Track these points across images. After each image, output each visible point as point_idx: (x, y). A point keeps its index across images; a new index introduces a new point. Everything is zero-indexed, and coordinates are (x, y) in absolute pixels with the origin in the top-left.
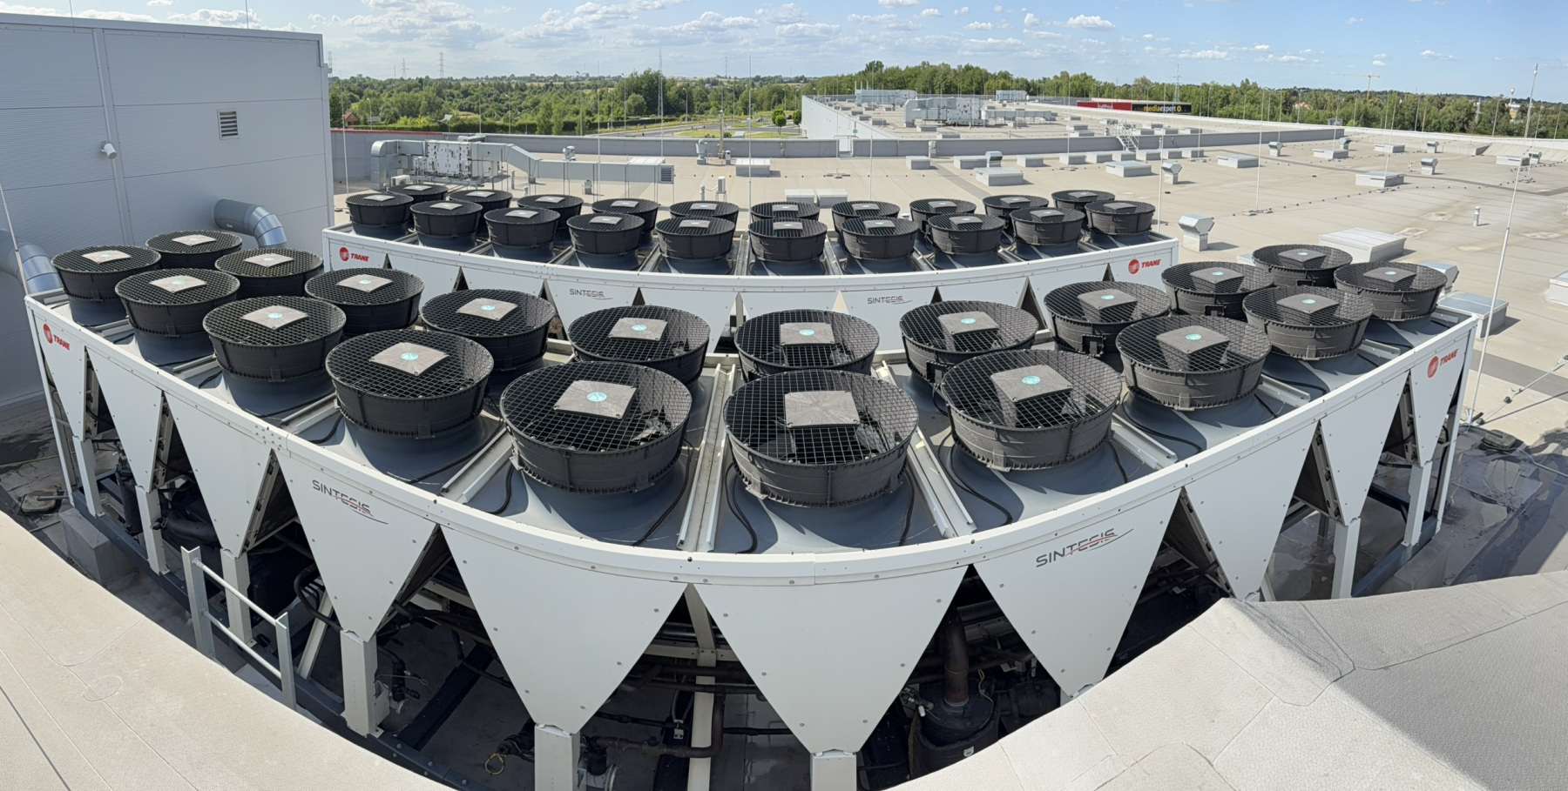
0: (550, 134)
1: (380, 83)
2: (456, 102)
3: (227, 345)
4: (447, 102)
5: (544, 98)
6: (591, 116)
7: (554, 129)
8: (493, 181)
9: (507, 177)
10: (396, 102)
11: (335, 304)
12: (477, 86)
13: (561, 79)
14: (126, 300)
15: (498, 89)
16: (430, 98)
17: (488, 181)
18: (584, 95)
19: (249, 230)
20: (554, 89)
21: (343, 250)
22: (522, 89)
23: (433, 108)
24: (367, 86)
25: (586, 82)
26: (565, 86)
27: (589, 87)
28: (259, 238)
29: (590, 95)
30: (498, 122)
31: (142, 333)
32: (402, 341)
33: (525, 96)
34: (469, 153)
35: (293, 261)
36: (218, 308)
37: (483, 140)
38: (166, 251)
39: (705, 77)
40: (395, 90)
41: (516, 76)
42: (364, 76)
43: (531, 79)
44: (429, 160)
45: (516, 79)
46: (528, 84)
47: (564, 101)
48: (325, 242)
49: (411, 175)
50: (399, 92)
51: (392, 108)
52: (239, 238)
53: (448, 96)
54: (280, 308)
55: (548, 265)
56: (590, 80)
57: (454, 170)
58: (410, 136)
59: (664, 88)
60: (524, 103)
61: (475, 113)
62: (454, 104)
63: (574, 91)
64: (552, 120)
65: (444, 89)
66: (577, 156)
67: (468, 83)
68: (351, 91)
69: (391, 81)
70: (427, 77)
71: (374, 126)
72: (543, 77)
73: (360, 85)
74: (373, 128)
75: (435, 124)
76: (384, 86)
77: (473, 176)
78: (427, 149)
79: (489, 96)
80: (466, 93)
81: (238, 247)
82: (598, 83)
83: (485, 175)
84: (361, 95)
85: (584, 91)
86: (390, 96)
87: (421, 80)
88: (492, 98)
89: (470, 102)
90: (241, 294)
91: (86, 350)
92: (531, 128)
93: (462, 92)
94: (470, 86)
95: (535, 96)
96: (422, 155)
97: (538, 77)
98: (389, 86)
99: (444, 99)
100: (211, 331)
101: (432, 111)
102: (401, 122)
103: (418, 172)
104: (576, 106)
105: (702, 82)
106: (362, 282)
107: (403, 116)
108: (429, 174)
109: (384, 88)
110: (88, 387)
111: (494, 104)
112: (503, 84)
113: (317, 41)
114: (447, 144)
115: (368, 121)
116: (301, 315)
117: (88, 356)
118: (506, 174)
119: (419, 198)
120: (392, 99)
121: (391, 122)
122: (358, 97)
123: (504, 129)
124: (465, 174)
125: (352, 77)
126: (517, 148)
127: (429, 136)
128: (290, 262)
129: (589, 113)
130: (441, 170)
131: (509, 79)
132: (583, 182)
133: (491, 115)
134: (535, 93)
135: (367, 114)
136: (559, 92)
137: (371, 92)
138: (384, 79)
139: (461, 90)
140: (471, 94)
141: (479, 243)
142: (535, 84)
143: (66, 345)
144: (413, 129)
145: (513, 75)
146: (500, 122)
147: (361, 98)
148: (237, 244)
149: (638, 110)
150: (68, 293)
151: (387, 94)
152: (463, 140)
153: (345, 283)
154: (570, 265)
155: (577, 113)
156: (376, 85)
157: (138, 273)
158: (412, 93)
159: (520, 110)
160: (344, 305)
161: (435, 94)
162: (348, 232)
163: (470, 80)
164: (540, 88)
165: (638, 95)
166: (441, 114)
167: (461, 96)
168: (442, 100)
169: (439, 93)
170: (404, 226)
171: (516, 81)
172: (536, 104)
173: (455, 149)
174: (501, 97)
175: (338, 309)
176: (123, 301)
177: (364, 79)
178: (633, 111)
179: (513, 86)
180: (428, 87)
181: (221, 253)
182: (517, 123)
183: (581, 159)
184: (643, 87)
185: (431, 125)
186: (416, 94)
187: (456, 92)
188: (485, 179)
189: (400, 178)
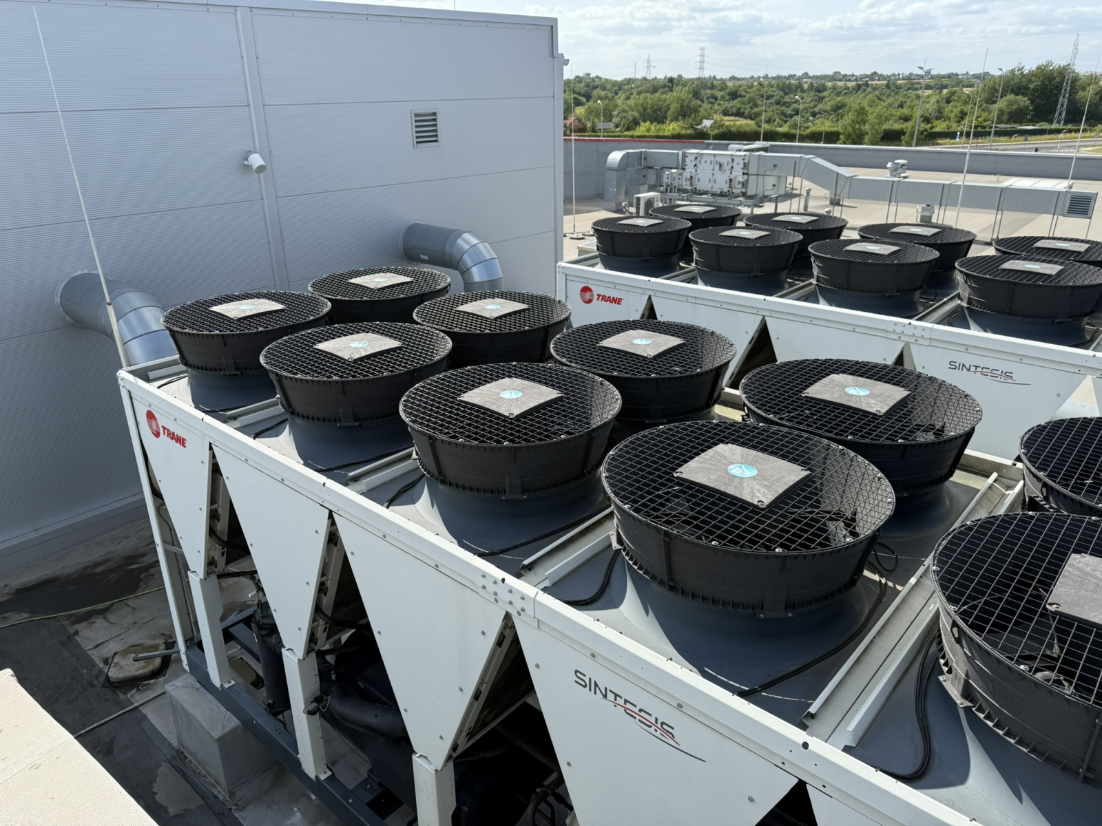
0: (861, 144)
1: (615, 83)
2: (719, 105)
3: (438, 444)
4: (706, 105)
5: (854, 101)
6: (928, 123)
7: (867, 138)
8: (776, 201)
9: (800, 195)
10: (636, 105)
11: (600, 375)
12: (752, 86)
13: (881, 77)
14: (277, 375)
15: (782, 90)
16: (683, 100)
17: (770, 201)
18: (918, 97)
19: (451, 262)
20: (869, 89)
21: (586, 290)
22: (819, 90)
23: (685, 112)
24: (597, 87)
25: (926, 81)
26: (888, 86)
27: (928, 87)
28: (465, 272)
29: (928, 97)
30: (780, 130)
31: (299, 421)
32: (722, 442)
33: (823, 98)
34: (746, 166)
35: (528, 309)
36: (421, 384)
37: (766, 150)
38: (339, 297)
40: (635, 92)
41: (811, 74)
42: (593, 75)
43: (835, 77)
44: (687, 174)
45: (810, 78)
46: (829, 84)
47: (885, 104)
48: (561, 279)
49: (662, 192)
50: (639, 93)
51: (630, 113)
52: (446, 277)
53: (708, 98)
54: (517, 382)
55: (913, 322)
56: (932, 77)
57: (721, 185)
58: (659, 144)
59: (1072, 88)
60: (820, 106)
61: (746, 118)
62: (716, 107)
63: (903, 92)
64: (867, 127)
65: (703, 90)
66: (908, 173)
67: (738, 83)
68: (574, 92)
69: (629, 81)
70: (680, 76)
71: (607, 134)
72: (853, 75)
73: (587, 85)
74: (603, 136)
75: (689, 132)
76: (619, 87)
77: (749, 193)
78: (684, 160)
79: (768, 98)
80: (734, 95)
81: (445, 290)
82: (945, 82)
83: (766, 193)
84: (588, 97)
85: (920, 92)
86: (628, 98)
87: (671, 80)
88: (772, 100)
89: (739, 105)
90: (454, 360)
91: (211, 448)
92: (832, 137)
93: (729, 94)
94: (740, 86)
95: (839, 99)
96: (677, 168)
97: (845, 76)
98: (626, 87)
99: (702, 101)
100: (414, 422)
101: (684, 116)
102: (642, 129)
103: (670, 188)
104: (905, 111)
106: (638, 342)
107: (645, 121)
108: (685, 191)
109: (620, 89)
110: (213, 499)
111: (775, 107)
112: (790, 85)
113: (551, 26)
114: (714, 155)
115: (597, 128)
116: (549, 394)
117: (214, 456)
118: (797, 192)
119: (699, 222)
120: (631, 102)
121: (628, 129)
122: (584, 99)
123: (789, 137)
124: (738, 190)
125: (578, 77)
126: (819, 161)
127: (686, 145)
128: (524, 310)
129: (926, 120)
130: (702, 186)
131: (799, 78)
132: (919, 207)
133: (768, 121)
134: (839, 94)
135: (596, 120)
136: (877, 93)
137: (603, 93)
138: (619, 79)
139: (728, 91)
140: (741, 96)
141: (791, 285)
142: (839, 83)
143: (181, 441)
144: (658, 137)
145: (806, 73)
146: (784, 129)
147: (588, 101)
148: (443, 285)
149: (1017, 116)
150: (186, 364)
151: (623, 96)
152: (736, 149)
153: (613, 342)
154: (951, 325)
155: (906, 119)
156: (608, 86)
157: (297, 331)
158: (657, 94)
159: (814, 115)
160: (614, 377)
161: (691, 96)
162: (593, 265)
163: (742, 79)
164: (847, 88)
165: (1020, 97)
166: (698, 119)
167: (727, 98)
168: (699, 102)
169: (696, 94)
170: (675, 258)
171: (810, 80)
172: (838, 108)
173: (724, 161)
174: (787, 99)
175: (607, 383)
176: (273, 377)
177: (593, 79)
178: (1005, 117)
179: (806, 86)
180: (680, 87)
181: (421, 299)
182: (808, 131)
183: (915, 177)
184: (1032, 86)
185: (683, 132)
186: (664, 96)
187: (719, 94)
188: (766, 198)
189: (645, 195)
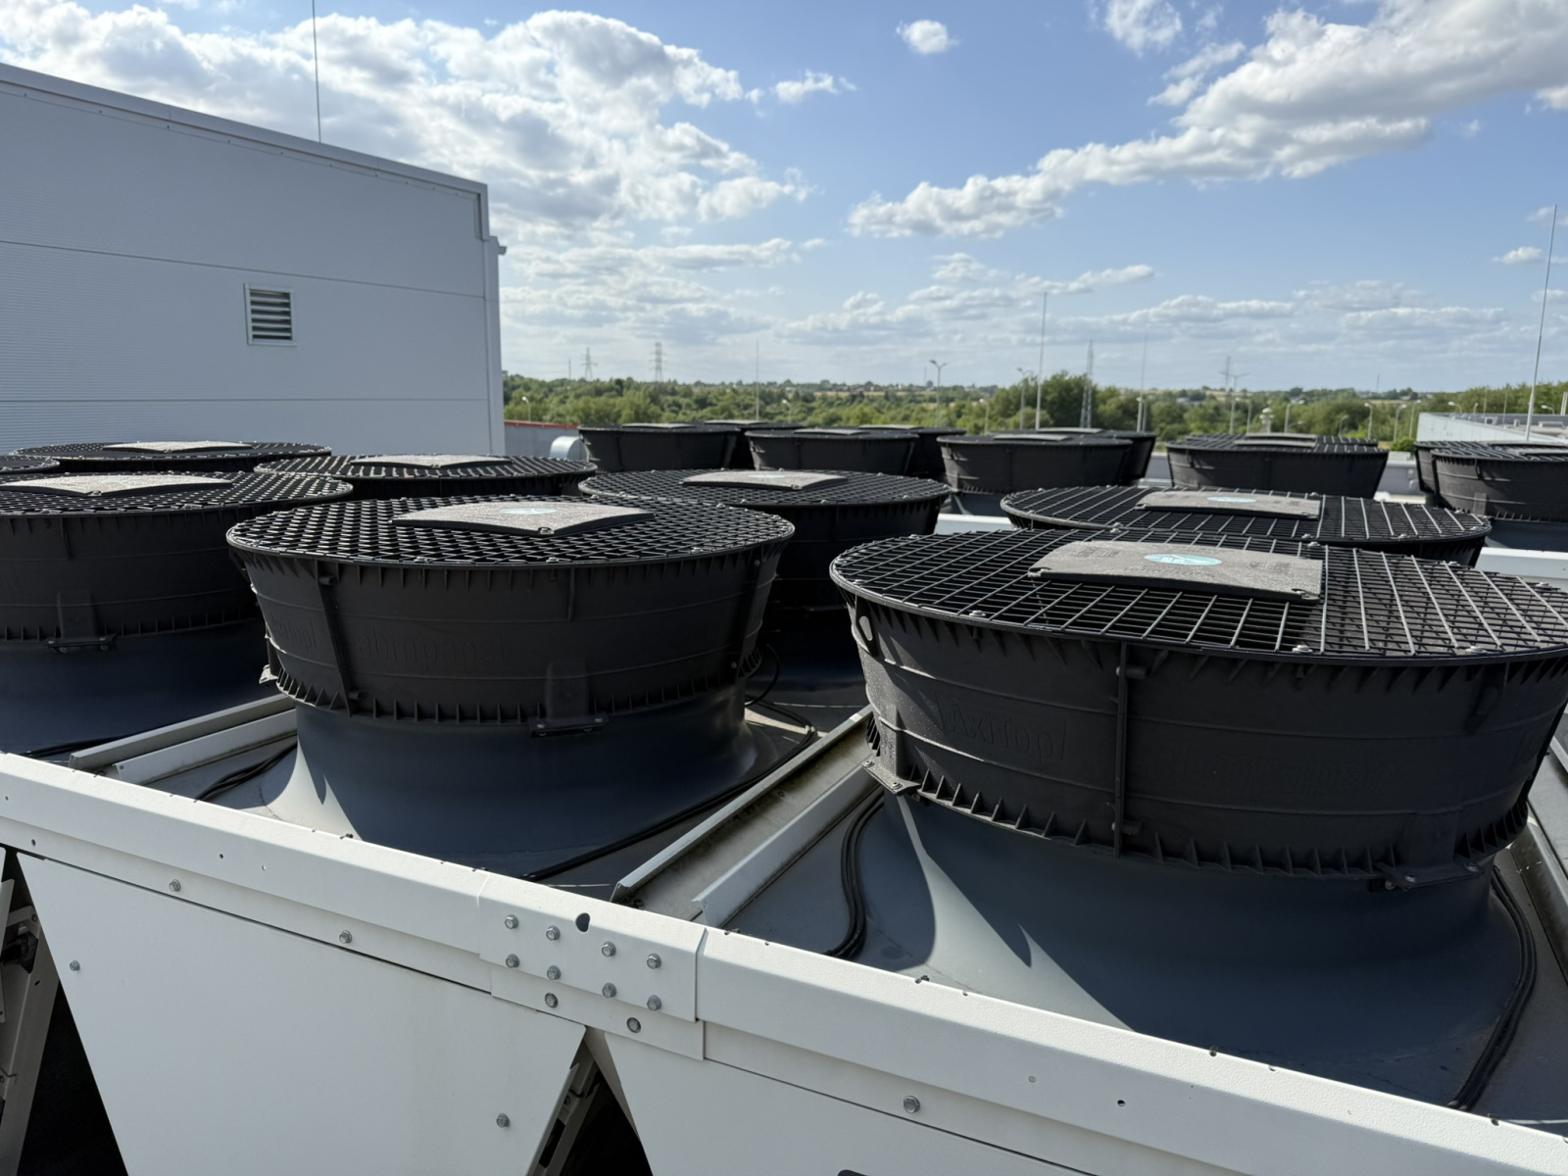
1: (542, 384)
2: (685, 414)
4: (668, 415)
12: (724, 393)
13: (878, 388)
15: (763, 398)
16: (638, 406)
18: (924, 410)
20: (866, 401)
22: (808, 399)
25: (928, 393)
26: (887, 397)
27: (932, 400)
29: (935, 410)
33: (813, 409)
39: (1176, 387)
40: (570, 395)
41: (795, 382)
43: (823, 386)
45: (793, 386)
46: (818, 394)
53: (669, 406)
56: (935, 389)
60: (810, 419)
63: (905, 404)
65: (663, 396)
67: (706, 390)
69: (562, 382)
70: (631, 379)
72: (844, 385)
76: (550, 388)
79: (746, 407)
80: (702, 403)
82: (951, 394)
85: (924, 405)
87: (619, 382)
93: (696, 402)
94: (709, 393)
95: (832, 411)
97: (835, 385)
98: (559, 389)
99: (663, 408)
105: (1169, 395)
131: (781, 386)
134: (831, 405)
136: (875, 404)
139: (694, 397)
140: (711, 404)
142: (830, 394)
145: (789, 381)
158: (603, 398)
161: (648, 400)
163: (710, 386)
164: (839, 398)
167: (694, 406)
168: (659, 411)
169: (654, 399)
171: (794, 389)
174: (769, 409)
179: (790, 396)
180: (631, 392)
187: (683, 401)
